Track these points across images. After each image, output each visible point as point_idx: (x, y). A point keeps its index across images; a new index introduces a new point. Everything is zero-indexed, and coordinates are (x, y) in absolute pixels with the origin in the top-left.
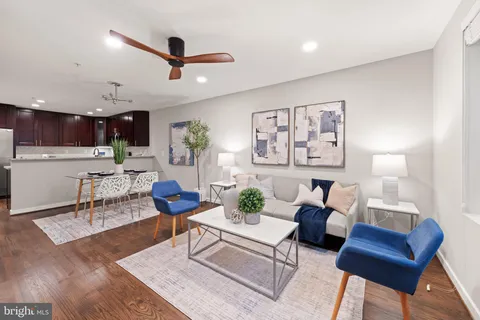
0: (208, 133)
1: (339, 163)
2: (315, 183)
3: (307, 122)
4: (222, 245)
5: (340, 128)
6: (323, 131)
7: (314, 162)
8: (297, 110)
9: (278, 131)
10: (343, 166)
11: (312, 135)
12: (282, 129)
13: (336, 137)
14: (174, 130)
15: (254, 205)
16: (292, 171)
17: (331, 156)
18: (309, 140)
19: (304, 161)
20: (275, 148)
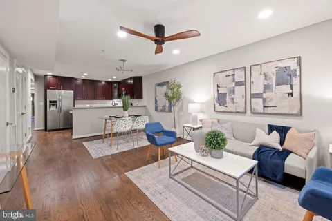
0: (181, 89)
1: (296, 111)
2: (271, 128)
3: (262, 77)
4: (193, 171)
5: (296, 81)
6: (278, 84)
7: (270, 110)
8: (253, 68)
9: (236, 85)
10: (300, 114)
11: (267, 88)
12: (239, 84)
13: (292, 89)
14: (158, 88)
15: (218, 143)
16: (249, 118)
17: (287, 105)
18: (264, 92)
19: (261, 109)
20: (233, 99)
